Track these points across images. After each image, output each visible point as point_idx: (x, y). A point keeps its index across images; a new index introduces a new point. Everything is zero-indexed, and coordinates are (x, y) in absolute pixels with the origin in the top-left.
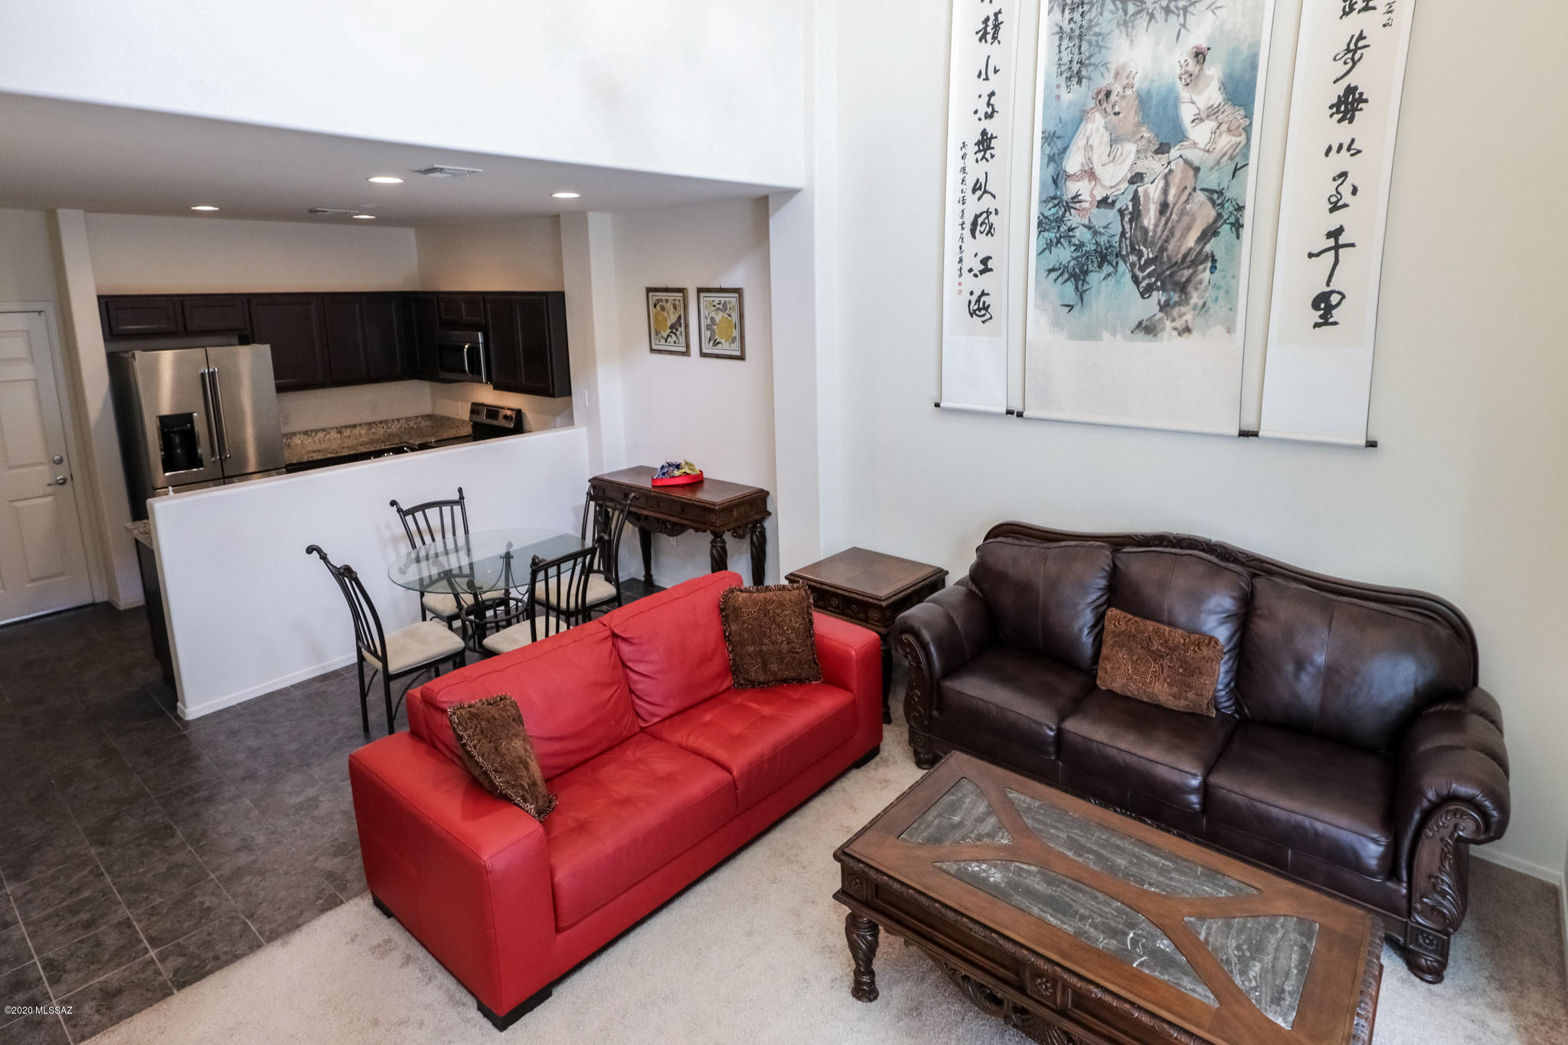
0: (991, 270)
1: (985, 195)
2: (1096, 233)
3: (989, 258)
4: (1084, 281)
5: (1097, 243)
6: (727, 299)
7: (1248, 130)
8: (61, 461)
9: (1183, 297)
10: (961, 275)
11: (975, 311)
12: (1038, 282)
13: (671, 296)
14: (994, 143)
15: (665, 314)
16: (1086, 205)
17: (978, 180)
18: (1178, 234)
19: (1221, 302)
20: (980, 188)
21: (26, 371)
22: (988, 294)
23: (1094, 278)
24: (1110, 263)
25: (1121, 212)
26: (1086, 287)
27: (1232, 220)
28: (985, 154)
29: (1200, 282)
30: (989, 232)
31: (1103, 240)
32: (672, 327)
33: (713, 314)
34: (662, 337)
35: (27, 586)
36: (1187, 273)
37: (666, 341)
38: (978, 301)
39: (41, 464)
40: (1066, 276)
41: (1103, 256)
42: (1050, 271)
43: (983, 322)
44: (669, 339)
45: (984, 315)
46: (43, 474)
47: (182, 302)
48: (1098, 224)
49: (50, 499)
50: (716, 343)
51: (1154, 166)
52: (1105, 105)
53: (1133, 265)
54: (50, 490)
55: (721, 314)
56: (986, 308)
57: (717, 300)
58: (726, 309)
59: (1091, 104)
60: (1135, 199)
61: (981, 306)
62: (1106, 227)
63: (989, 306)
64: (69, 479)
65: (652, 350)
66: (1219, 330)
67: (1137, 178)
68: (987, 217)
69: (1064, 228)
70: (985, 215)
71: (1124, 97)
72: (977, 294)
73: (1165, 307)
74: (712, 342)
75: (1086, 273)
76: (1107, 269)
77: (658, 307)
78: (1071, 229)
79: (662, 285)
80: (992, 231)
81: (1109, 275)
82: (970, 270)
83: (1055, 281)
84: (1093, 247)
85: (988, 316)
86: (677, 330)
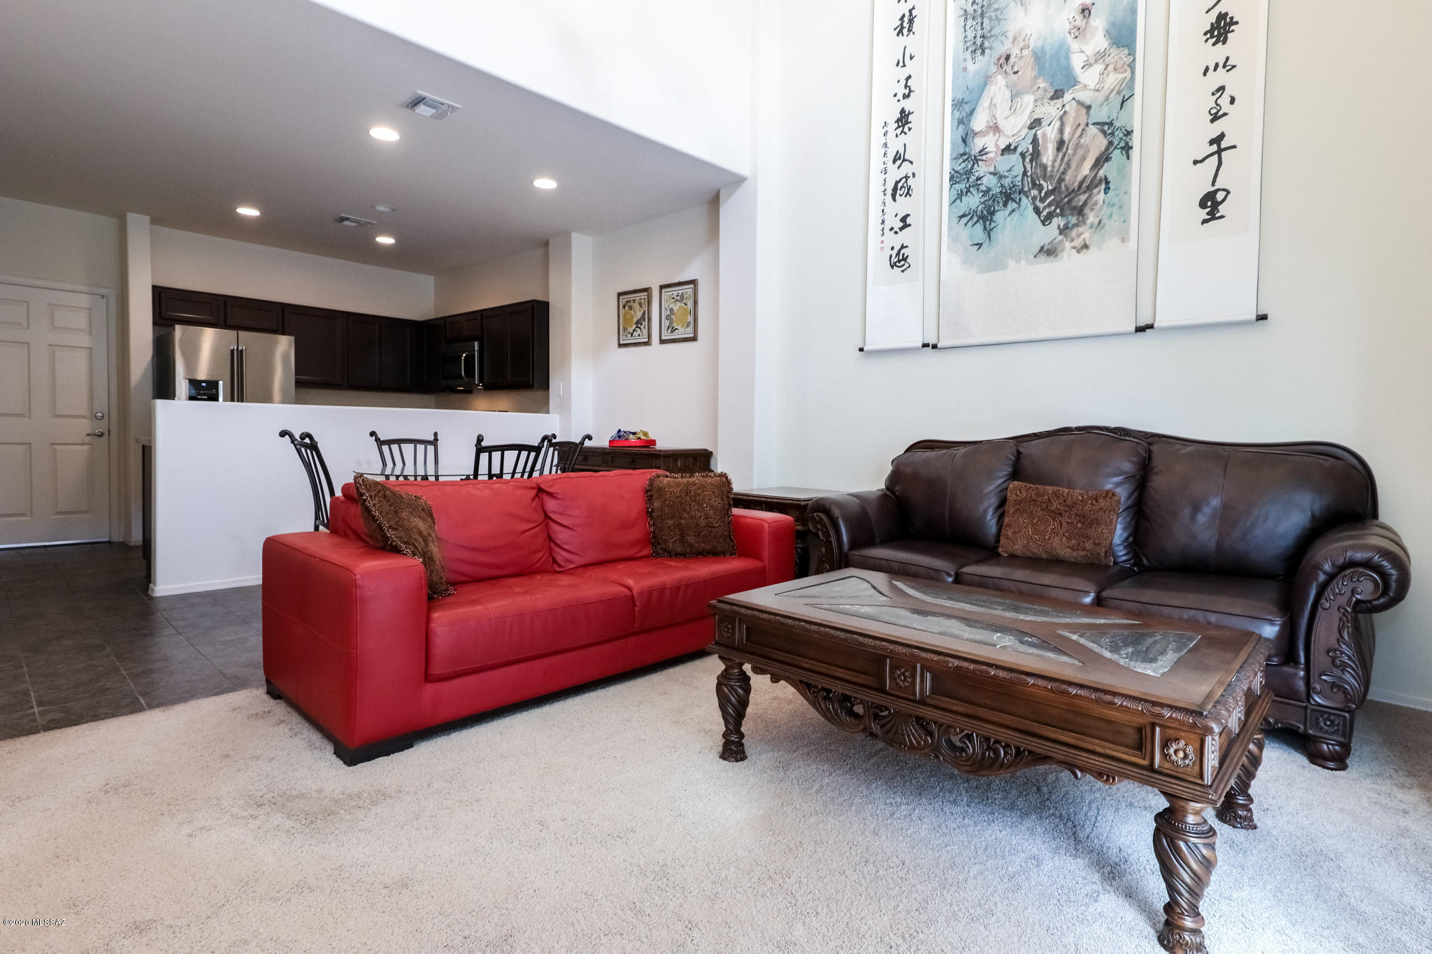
0: (910, 225)
1: (904, 163)
2: (1001, 177)
3: (908, 215)
4: (991, 220)
5: (1002, 186)
6: (684, 291)
7: (1132, 66)
8: (103, 417)
9: (1081, 219)
10: (883, 234)
11: (895, 263)
12: (950, 228)
13: (637, 296)
14: (911, 118)
15: (632, 312)
16: (991, 155)
17: (898, 152)
18: (1074, 165)
19: (1115, 217)
20: (899, 158)
21: (85, 341)
22: (907, 247)
23: (1000, 216)
24: (1014, 200)
25: (1023, 155)
26: (993, 225)
27: (1122, 144)
28: (903, 128)
29: (1096, 204)
30: (908, 193)
31: (1007, 182)
32: (637, 322)
33: (672, 306)
34: (629, 333)
35: (53, 517)
36: (1083, 198)
37: (632, 336)
38: (898, 254)
39: (84, 417)
40: (975, 219)
41: (1008, 196)
42: (961, 217)
43: (903, 271)
44: (635, 334)
45: (903, 265)
46: (85, 426)
47: (225, 301)
48: (1002, 169)
49: (86, 447)
50: (673, 330)
51: (1051, 111)
52: (1005, 67)
53: (1034, 198)
54: (88, 439)
55: (678, 304)
56: (905, 259)
57: (676, 293)
58: (683, 300)
59: (994, 69)
60: (1035, 141)
61: (901, 258)
62: (1010, 170)
63: (907, 257)
64: (106, 433)
65: (620, 345)
66: (1114, 242)
67: (1036, 123)
68: (906, 181)
69: (972, 179)
70: (904, 180)
71: (1021, 57)
72: (897, 248)
73: (1064, 231)
74: (670, 330)
75: (992, 213)
76: (1011, 205)
77: (627, 308)
78: (979, 179)
79: (632, 288)
80: (910, 192)
81: (1013, 211)
82: (892, 229)
83: (966, 225)
84: (998, 190)
85: (907, 265)
86: (641, 324)
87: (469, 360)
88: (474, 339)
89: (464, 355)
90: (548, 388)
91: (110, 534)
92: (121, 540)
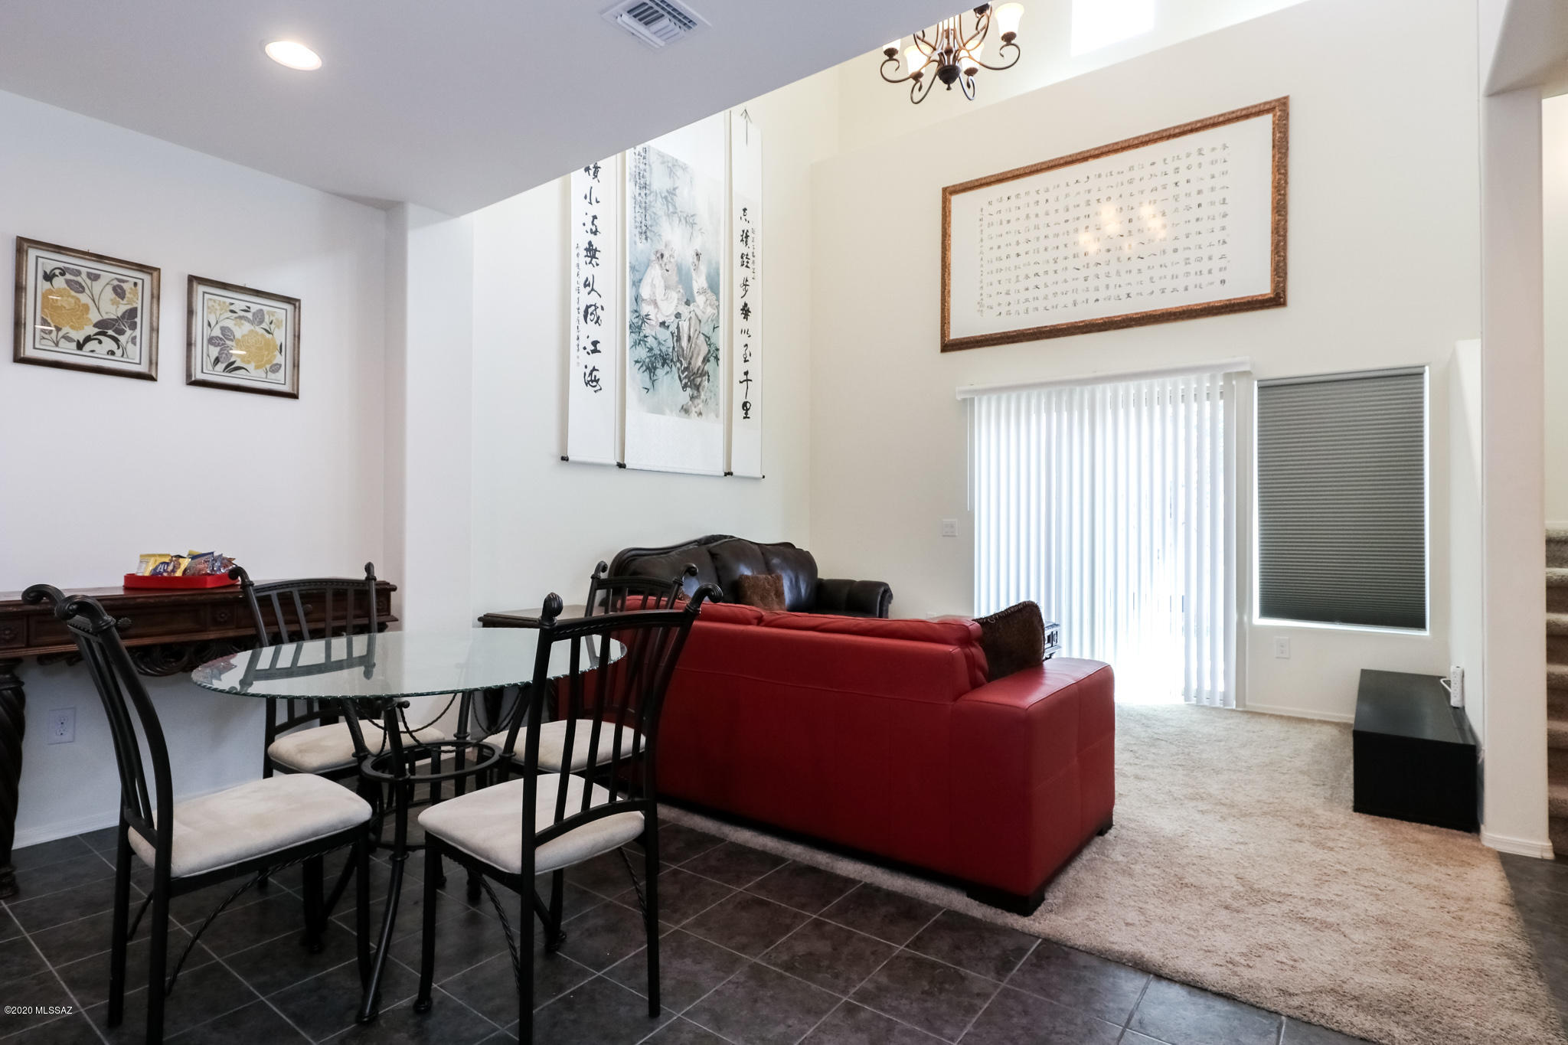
0: (599, 352)
1: (593, 292)
2: (659, 343)
3: (597, 342)
4: (654, 373)
5: (660, 350)
6: (265, 308)
7: (718, 307)
9: (698, 394)
10: (578, 350)
11: (589, 381)
12: (630, 368)
13: (109, 271)
14: (598, 255)
15: (84, 298)
16: (653, 323)
17: (587, 279)
18: (695, 356)
19: (713, 400)
20: (589, 285)
22: (598, 370)
23: (660, 372)
24: (668, 365)
25: (672, 334)
26: (655, 378)
27: (714, 355)
28: (591, 260)
29: (704, 387)
30: (597, 322)
31: (664, 349)
32: (103, 325)
33: (229, 324)
34: (72, 339)
36: (699, 380)
37: (84, 347)
38: (591, 374)
40: (644, 368)
41: (665, 360)
42: (637, 362)
43: (595, 391)
44: (92, 345)
45: (595, 386)
48: (661, 338)
50: (231, 368)
51: (684, 310)
52: (661, 262)
53: (679, 369)
55: (247, 327)
56: (597, 381)
57: (242, 305)
58: (261, 321)
59: (653, 258)
60: (678, 328)
61: (593, 379)
62: (665, 341)
63: (599, 379)
65: (19, 359)
66: (712, 416)
67: (678, 316)
68: (595, 310)
69: (642, 334)
70: (593, 308)
71: (670, 262)
72: (590, 368)
73: (692, 398)
74: (221, 366)
75: (655, 368)
76: (667, 368)
77: (59, 282)
78: (646, 337)
80: (599, 321)
81: (668, 372)
82: (585, 348)
83: (639, 369)
84: (659, 353)
85: (598, 388)
86: (122, 332)
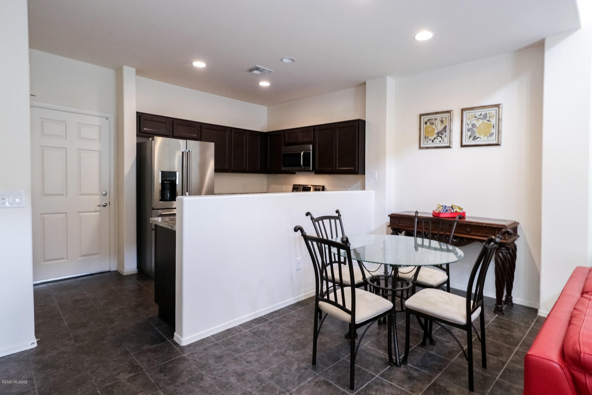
6: (487, 112)
8: (106, 194)
13: (439, 117)
15: (434, 127)
21: (96, 146)
32: (438, 133)
33: (475, 122)
34: (430, 140)
35: (80, 258)
37: (433, 141)
39: (96, 194)
44: (436, 140)
46: (97, 200)
47: (173, 121)
49: (97, 213)
50: (475, 138)
54: (98, 208)
55: (481, 121)
57: (479, 113)
58: (486, 117)
64: (108, 204)
65: (420, 148)
74: (472, 138)
77: (428, 124)
79: (433, 111)
86: (442, 134)
87: (306, 156)
88: (308, 143)
89: (302, 153)
90: (364, 174)
91: (110, 267)
92: (116, 269)
